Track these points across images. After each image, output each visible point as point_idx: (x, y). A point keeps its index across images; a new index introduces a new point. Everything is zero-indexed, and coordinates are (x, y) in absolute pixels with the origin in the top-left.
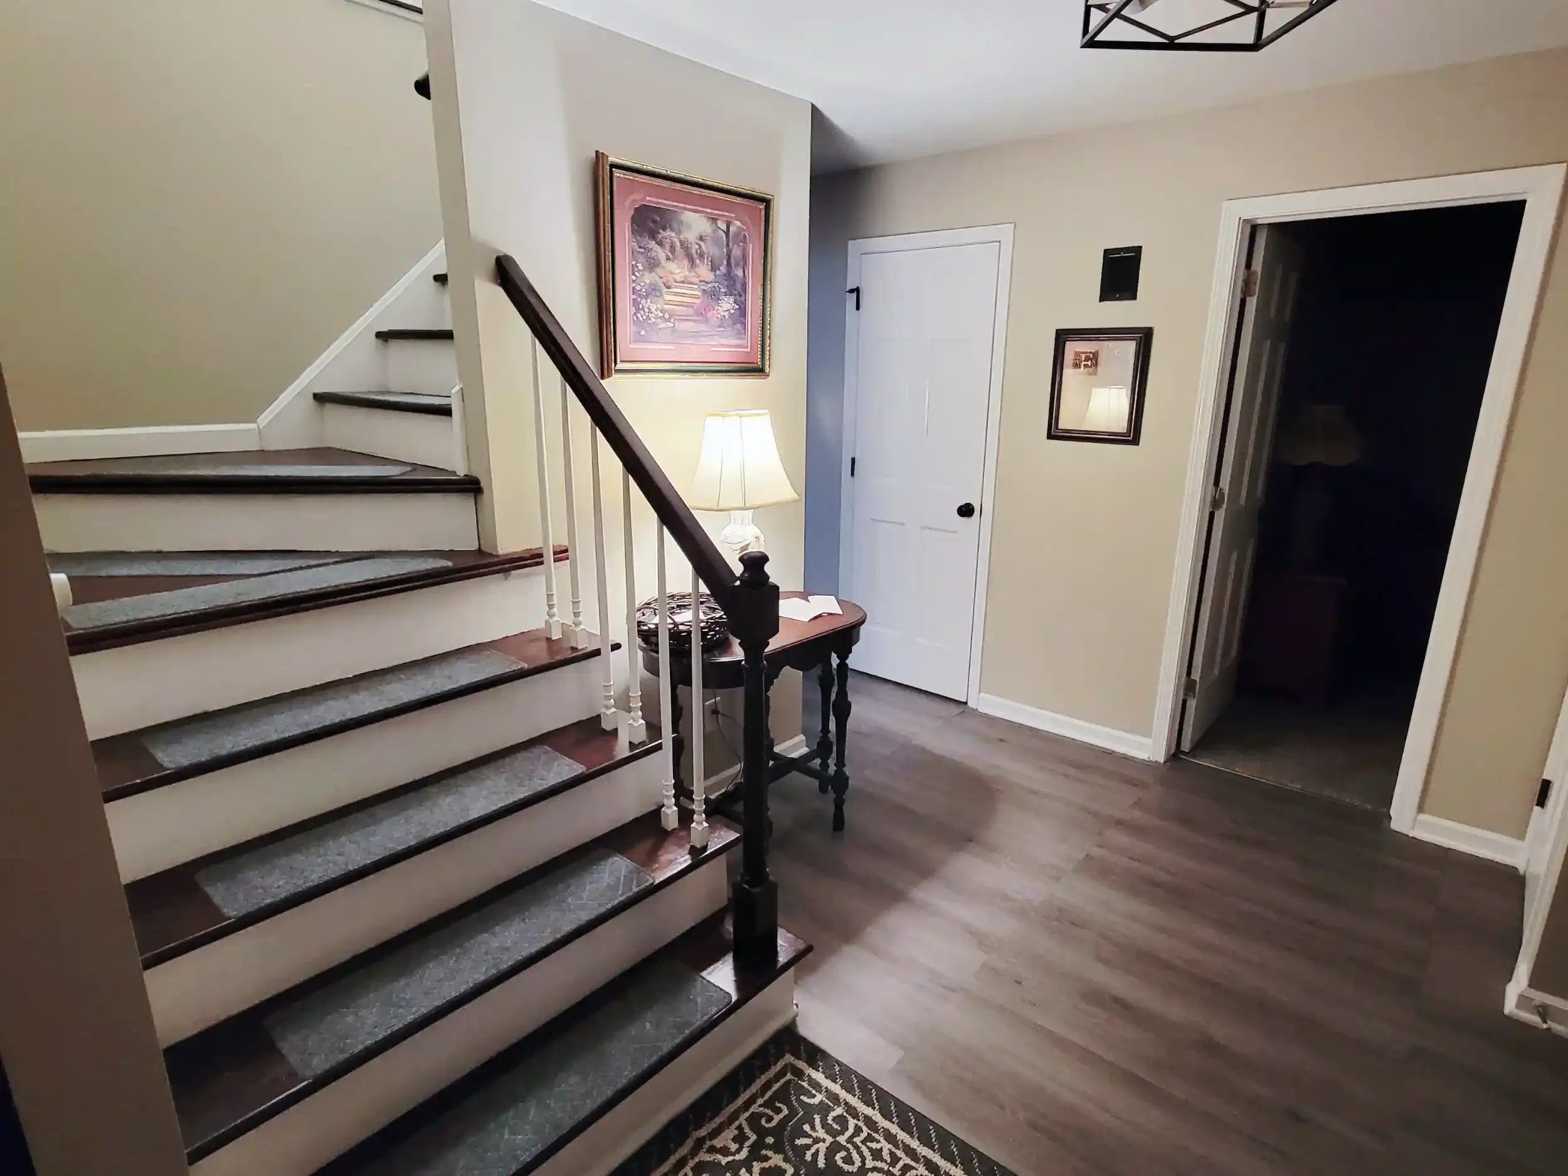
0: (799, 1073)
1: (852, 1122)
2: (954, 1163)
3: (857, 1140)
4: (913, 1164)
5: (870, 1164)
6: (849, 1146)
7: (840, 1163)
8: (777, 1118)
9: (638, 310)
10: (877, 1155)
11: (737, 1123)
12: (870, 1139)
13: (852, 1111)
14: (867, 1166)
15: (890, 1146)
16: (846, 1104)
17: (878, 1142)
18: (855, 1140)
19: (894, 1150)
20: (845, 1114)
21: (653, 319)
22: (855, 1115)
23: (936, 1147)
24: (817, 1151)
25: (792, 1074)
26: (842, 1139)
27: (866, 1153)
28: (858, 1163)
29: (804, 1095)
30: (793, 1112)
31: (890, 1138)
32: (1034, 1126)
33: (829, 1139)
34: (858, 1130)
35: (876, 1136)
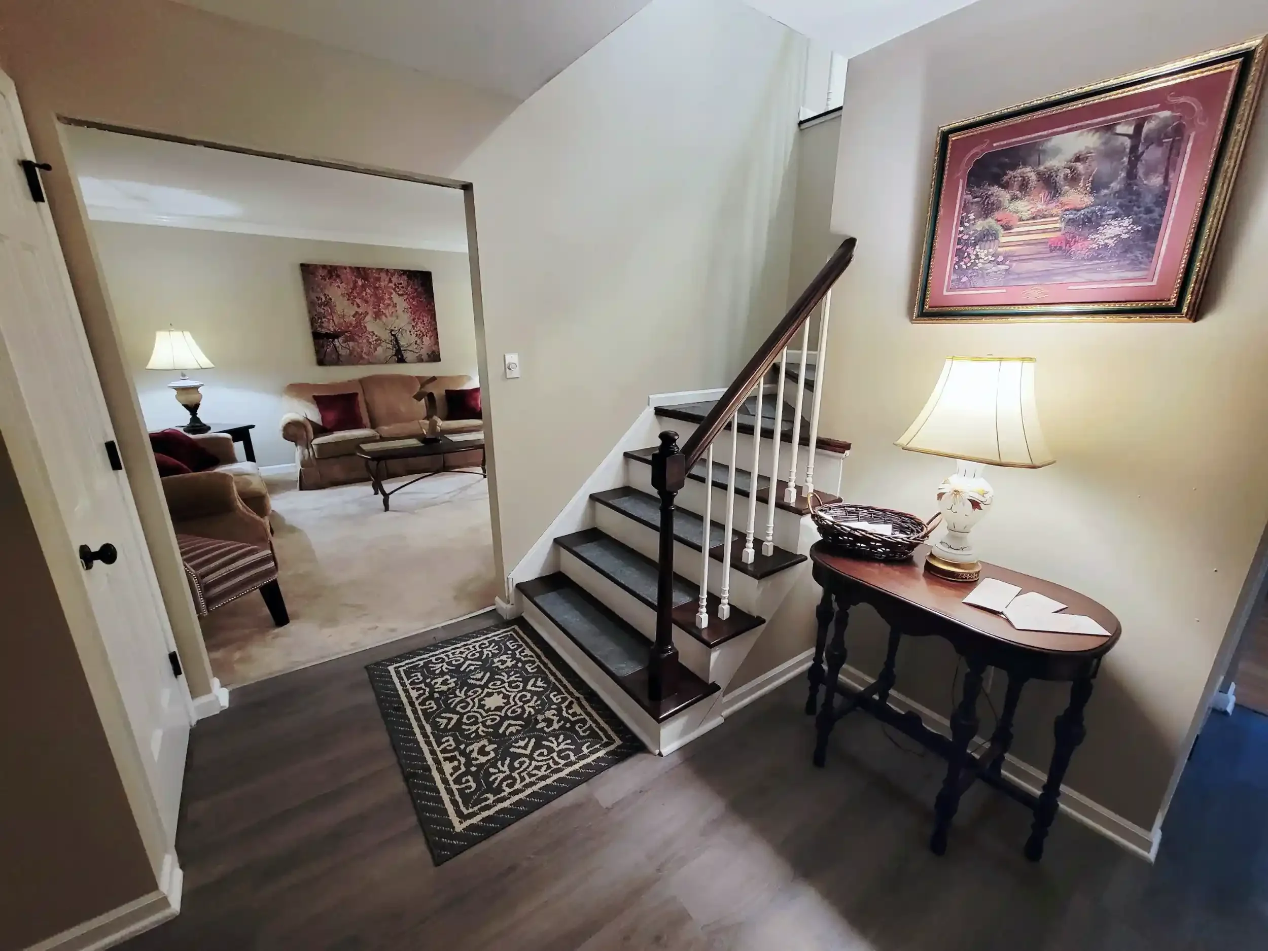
0: (606, 745)
1: (563, 762)
2: (513, 804)
3: (551, 762)
4: (523, 784)
5: (534, 763)
6: (549, 757)
7: (542, 751)
8: (580, 731)
9: (961, 259)
10: (538, 768)
11: (583, 713)
12: (549, 767)
13: (571, 764)
14: (533, 762)
15: (539, 776)
16: (576, 763)
17: (545, 771)
18: (551, 761)
19: (537, 777)
20: (569, 760)
21: (980, 265)
22: (566, 765)
23: (528, 799)
24: (553, 743)
25: (606, 742)
26: (555, 755)
27: (541, 763)
28: (537, 758)
29: (589, 745)
30: (581, 738)
31: (544, 778)
32: (512, 869)
33: (557, 749)
34: (556, 763)
35: (548, 771)
